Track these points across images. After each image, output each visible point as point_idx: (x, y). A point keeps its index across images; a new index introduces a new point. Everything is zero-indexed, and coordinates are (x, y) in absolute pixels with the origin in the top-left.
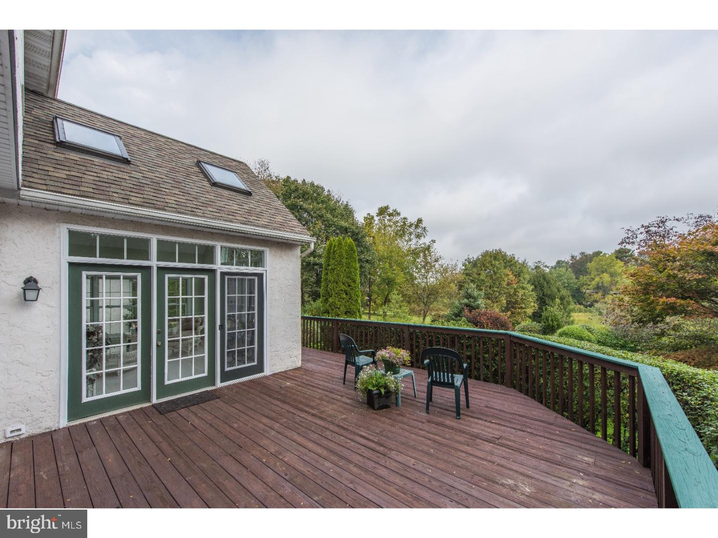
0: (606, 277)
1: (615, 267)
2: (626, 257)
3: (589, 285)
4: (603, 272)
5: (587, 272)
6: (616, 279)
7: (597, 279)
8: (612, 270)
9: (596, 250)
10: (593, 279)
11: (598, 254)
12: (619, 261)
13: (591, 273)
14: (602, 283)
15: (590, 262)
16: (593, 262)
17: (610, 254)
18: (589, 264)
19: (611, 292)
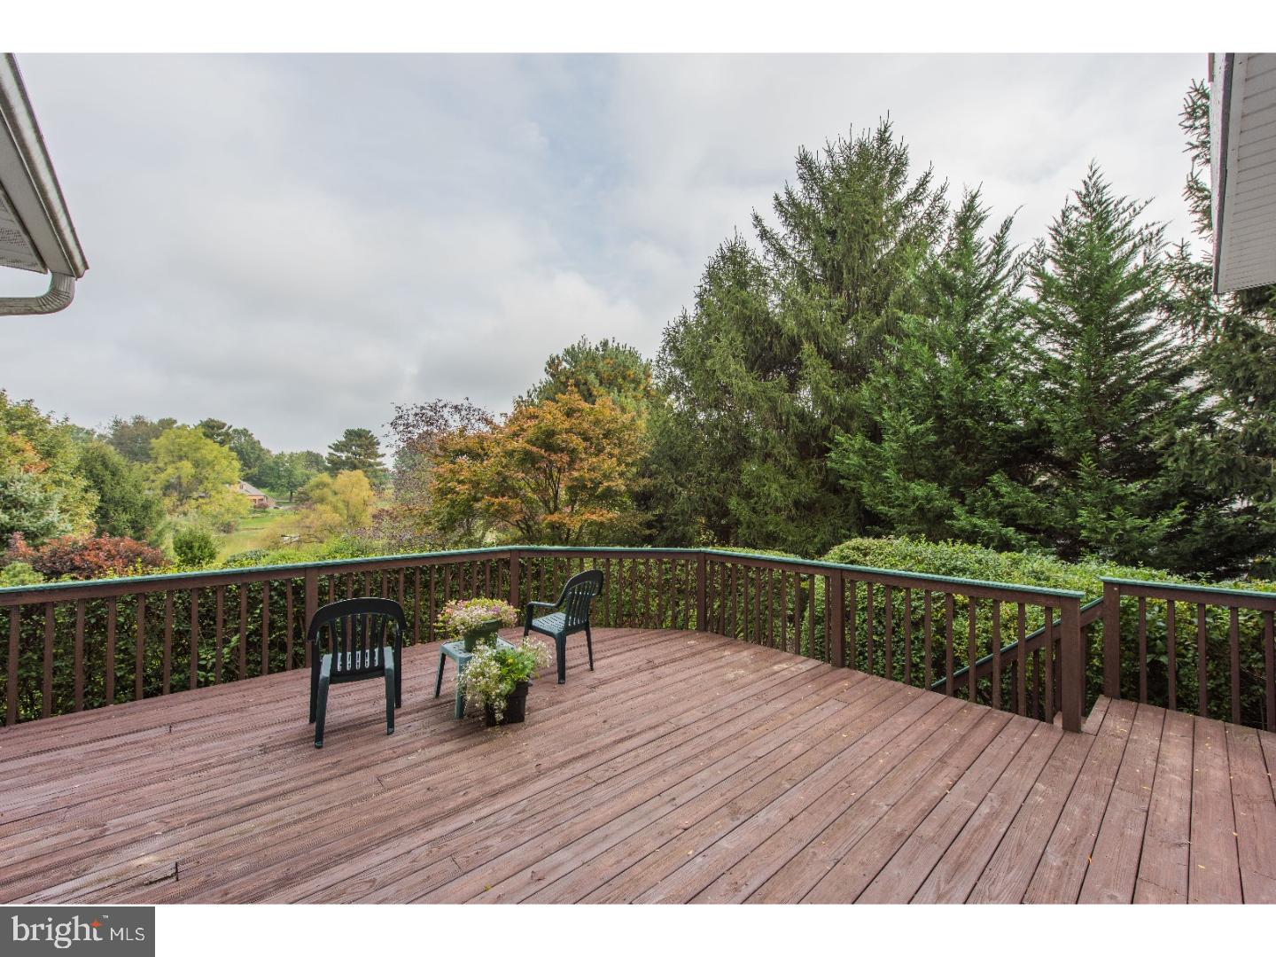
0: (187, 468)
1: (204, 451)
2: (218, 435)
3: (153, 481)
4: (180, 458)
5: (148, 456)
6: (204, 473)
7: (170, 470)
8: (199, 455)
9: (166, 417)
10: (162, 470)
11: (167, 424)
12: (209, 441)
13: (156, 458)
14: (179, 477)
15: (157, 438)
16: (161, 438)
17: (192, 427)
18: (153, 440)
19: (195, 495)
